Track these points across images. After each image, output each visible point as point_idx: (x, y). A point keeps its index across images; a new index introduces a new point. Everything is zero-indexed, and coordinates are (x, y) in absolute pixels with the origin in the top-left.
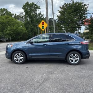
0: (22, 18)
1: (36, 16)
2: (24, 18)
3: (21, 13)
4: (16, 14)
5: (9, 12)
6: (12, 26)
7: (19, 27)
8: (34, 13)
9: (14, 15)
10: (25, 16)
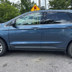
0: (19, 6)
1: (30, 4)
2: (20, 6)
3: (18, 2)
4: (14, 3)
5: (8, 1)
6: (10, 12)
7: (16, 13)
8: (28, 2)
9: (12, 4)
10: (21, 4)
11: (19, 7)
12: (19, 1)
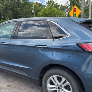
2: (69, 8)
3: (66, 3)
11: (67, 9)
12: (68, 2)
